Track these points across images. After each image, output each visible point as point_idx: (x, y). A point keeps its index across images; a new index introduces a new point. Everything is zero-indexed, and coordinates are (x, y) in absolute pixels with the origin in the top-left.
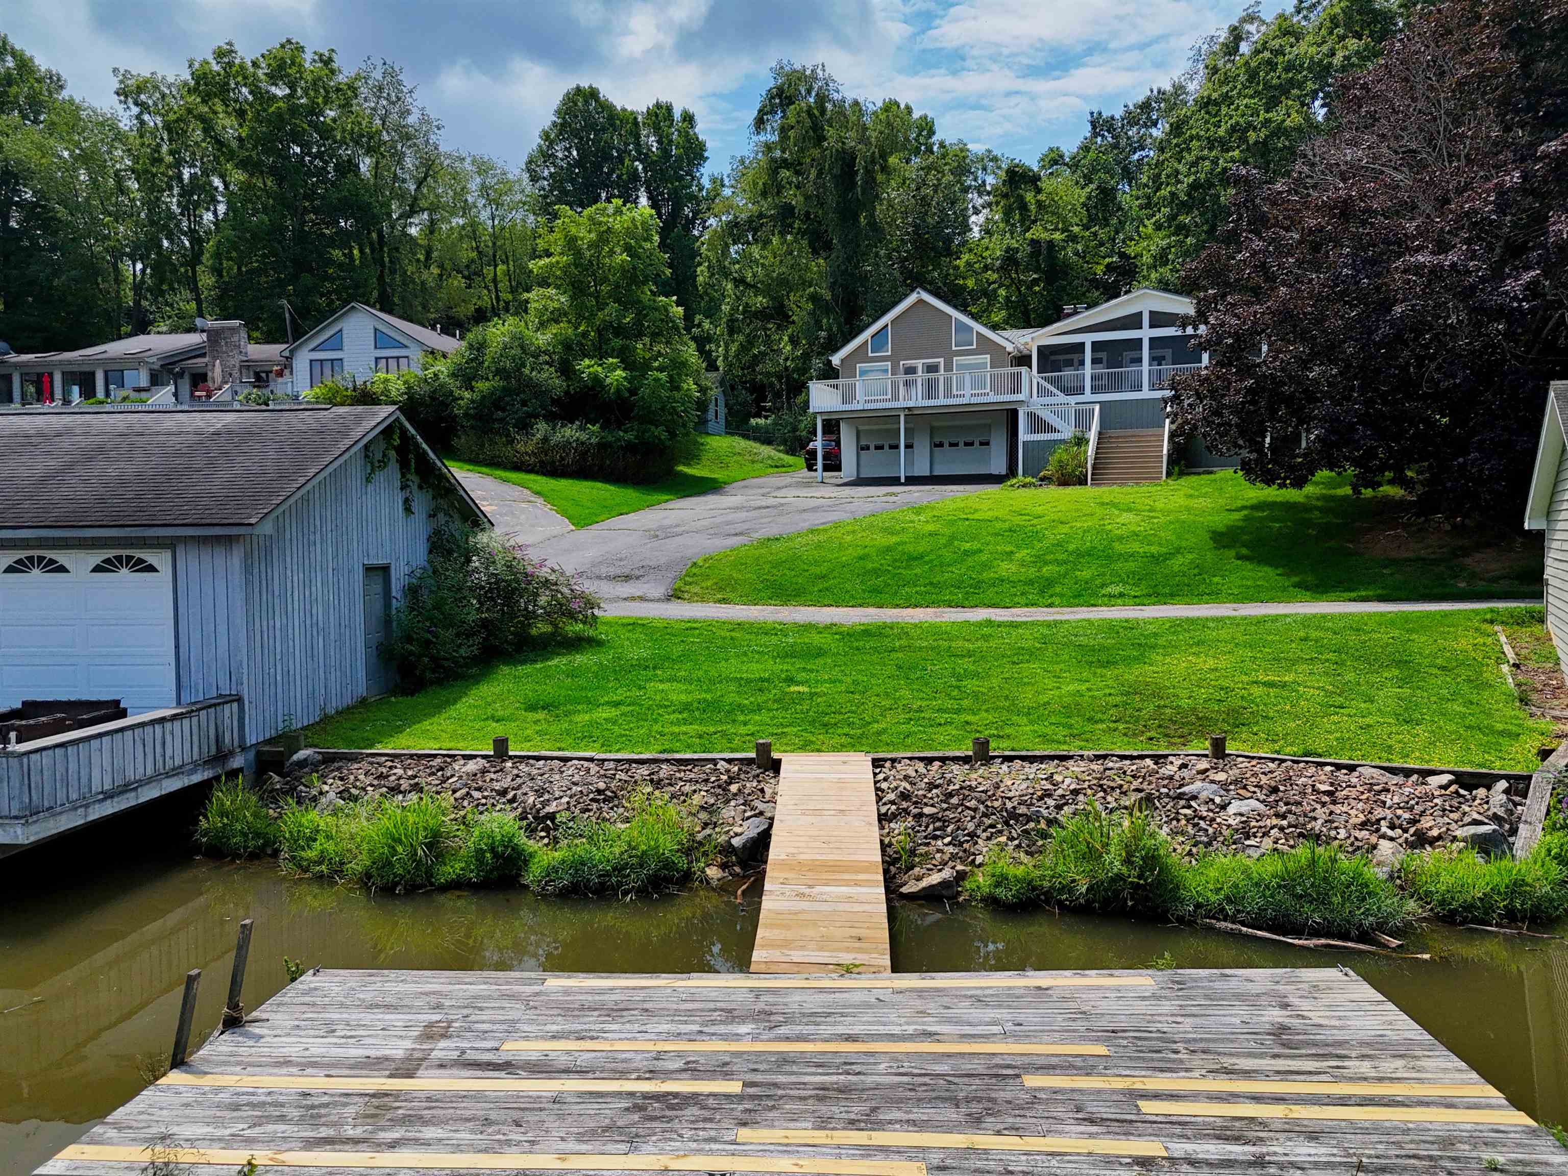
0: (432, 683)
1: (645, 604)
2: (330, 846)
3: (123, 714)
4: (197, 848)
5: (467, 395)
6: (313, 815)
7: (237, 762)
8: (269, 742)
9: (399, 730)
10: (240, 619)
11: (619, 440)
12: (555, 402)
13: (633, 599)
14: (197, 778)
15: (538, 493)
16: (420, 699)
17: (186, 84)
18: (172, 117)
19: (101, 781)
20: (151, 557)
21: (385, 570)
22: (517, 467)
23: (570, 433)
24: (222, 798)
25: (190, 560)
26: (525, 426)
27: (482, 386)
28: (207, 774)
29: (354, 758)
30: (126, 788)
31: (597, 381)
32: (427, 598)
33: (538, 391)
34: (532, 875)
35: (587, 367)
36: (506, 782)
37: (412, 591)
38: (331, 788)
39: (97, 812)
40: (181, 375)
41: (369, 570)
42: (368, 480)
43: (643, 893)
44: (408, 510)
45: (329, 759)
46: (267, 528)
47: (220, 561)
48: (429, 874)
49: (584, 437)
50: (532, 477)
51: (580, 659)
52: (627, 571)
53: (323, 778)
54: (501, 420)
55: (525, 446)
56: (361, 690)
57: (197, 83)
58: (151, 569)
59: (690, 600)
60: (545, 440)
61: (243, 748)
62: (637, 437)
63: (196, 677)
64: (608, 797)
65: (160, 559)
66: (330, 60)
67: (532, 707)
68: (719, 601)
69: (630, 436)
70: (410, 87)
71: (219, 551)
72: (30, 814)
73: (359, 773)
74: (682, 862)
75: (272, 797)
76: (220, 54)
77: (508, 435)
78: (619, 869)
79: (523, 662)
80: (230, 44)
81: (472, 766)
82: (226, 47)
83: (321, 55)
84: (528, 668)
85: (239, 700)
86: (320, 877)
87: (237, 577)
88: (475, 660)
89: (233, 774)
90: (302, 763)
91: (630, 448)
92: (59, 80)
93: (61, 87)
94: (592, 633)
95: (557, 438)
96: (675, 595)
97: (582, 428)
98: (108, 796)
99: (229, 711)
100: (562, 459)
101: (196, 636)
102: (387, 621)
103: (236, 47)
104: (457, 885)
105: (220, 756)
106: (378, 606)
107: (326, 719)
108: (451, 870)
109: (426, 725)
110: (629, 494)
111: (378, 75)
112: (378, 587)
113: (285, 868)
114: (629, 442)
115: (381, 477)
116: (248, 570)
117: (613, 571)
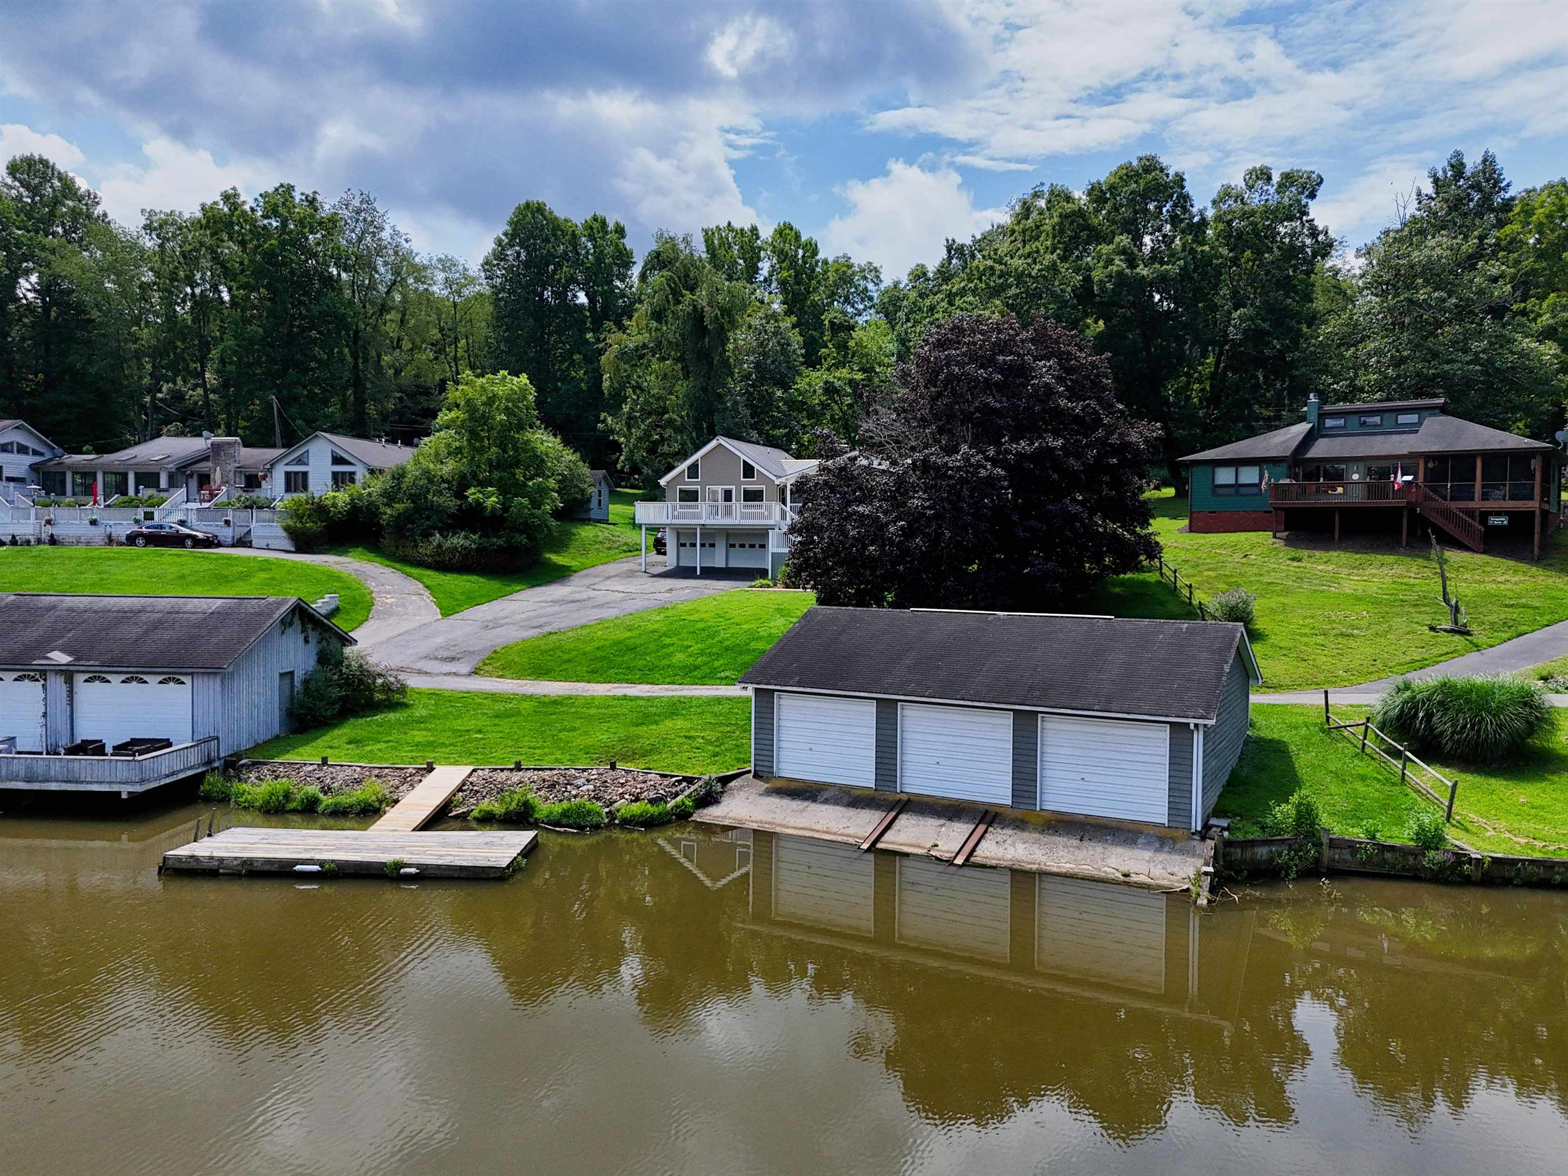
0: (312, 728)
1: (456, 679)
2: (249, 797)
3: (170, 745)
4: (200, 797)
5: (389, 511)
6: (244, 785)
7: (216, 764)
8: (230, 756)
9: (288, 752)
10: (219, 704)
11: (493, 545)
12: (450, 516)
13: (449, 674)
14: (199, 770)
15: (428, 587)
16: (304, 736)
17: (199, 221)
18: (188, 248)
19: (166, 771)
20: (183, 678)
21: (292, 673)
22: (420, 564)
23: (458, 541)
24: (209, 778)
25: (199, 681)
26: (426, 535)
27: (399, 506)
28: (204, 769)
29: (265, 764)
30: (173, 774)
31: (479, 504)
32: (312, 686)
33: (437, 510)
34: (320, 808)
35: (473, 493)
36: (321, 775)
37: (306, 682)
38: (253, 776)
39: (163, 782)
40: (191, 476)
41: (282, 675)
42: (283, 633)
43: (358, 814)
44: (306, 641)
45: (254, 764)
46: (231, 669)
47: (211, 682)
48: (284, 806)
49: (467, 543)
50: (429, 572)
51: (392, 716)
52: (453, 654)
53: (250, 772)
54: (412, 530)
55: (426, 549)
56: (276, 730)
57: (208, 222)
58: (183, 683)
59: (483, 676)
60: (439, 546)
61: (219, 759)
62: (506, 542)
63: (200, 729)
64: (358, 782)
65: (187, 679)
66: (314, 199)
67: (350, 743)
68: (498, 677)
69: (500, 542)
70: (382, 212)
71: (211, 677)
72: (142, 781)
73: (265, 770)
74: (377, 804)
75: (228, 779)
76: (226, 197)
77: (415, 541)
78: (351, 806)
79: (362, 717)
80: (234, 189)
81: (311, 768)
82: (231, 192)
83: (307, 196)
84: (361, 721)
85: (218, 738)
86: (245, 808)
87: (218, 687)
88: (333, 717)
89: (213, 769)
90: (243, 765)
91: (501, 550)
92: (95, 197)
93: (97, 203)
94: (405, 701)
95: (448, 544)
96: (475, 672)
97: (466, 538)
98: (167, 776)
99: (213, 744)
100: (450, 559)
101: (200, 711)
102: (292, 697)
103: (239, 191)
104: (294, 811)
105: (209, 762)
106: (287, 693)
107: (257, 746)
108: (292, 805)
109: (300, 750)
110: (494, 585)
111: (356, 203)
112: (287, 681)
113: (232, 804)
114: (500, 546)
115: (290, 631)
116: (222, 683)
117: (446, 654)
